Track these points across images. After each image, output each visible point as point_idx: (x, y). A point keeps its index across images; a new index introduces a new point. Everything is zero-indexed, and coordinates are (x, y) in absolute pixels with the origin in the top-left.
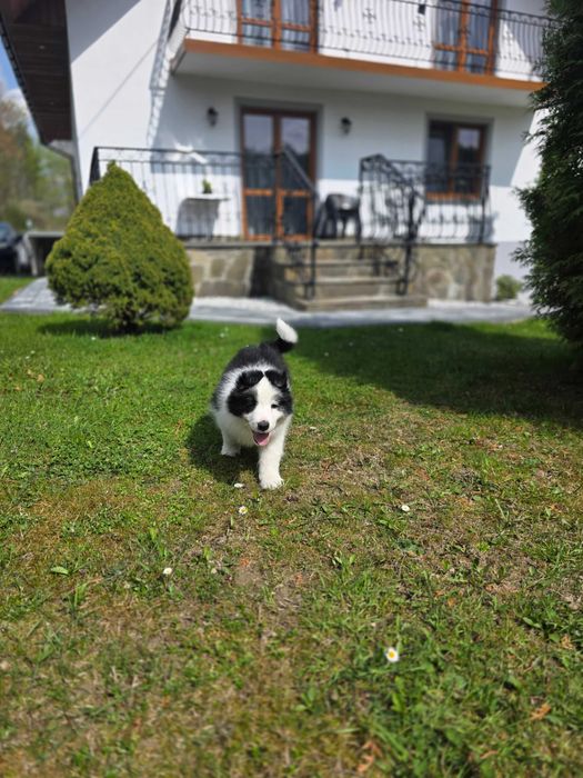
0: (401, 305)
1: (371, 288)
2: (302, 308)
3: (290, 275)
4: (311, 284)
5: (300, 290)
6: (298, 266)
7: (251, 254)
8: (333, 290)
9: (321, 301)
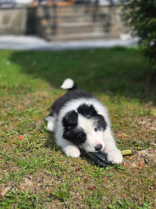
0: (106, 38)
1: (90, 29)
2: (48, 40)
3: (45, 23)
4: (54, 28)
5: (49, 31)
6: (47, 17)
7: (24, 12)
8: (68, 30)
9: (60, 36)
